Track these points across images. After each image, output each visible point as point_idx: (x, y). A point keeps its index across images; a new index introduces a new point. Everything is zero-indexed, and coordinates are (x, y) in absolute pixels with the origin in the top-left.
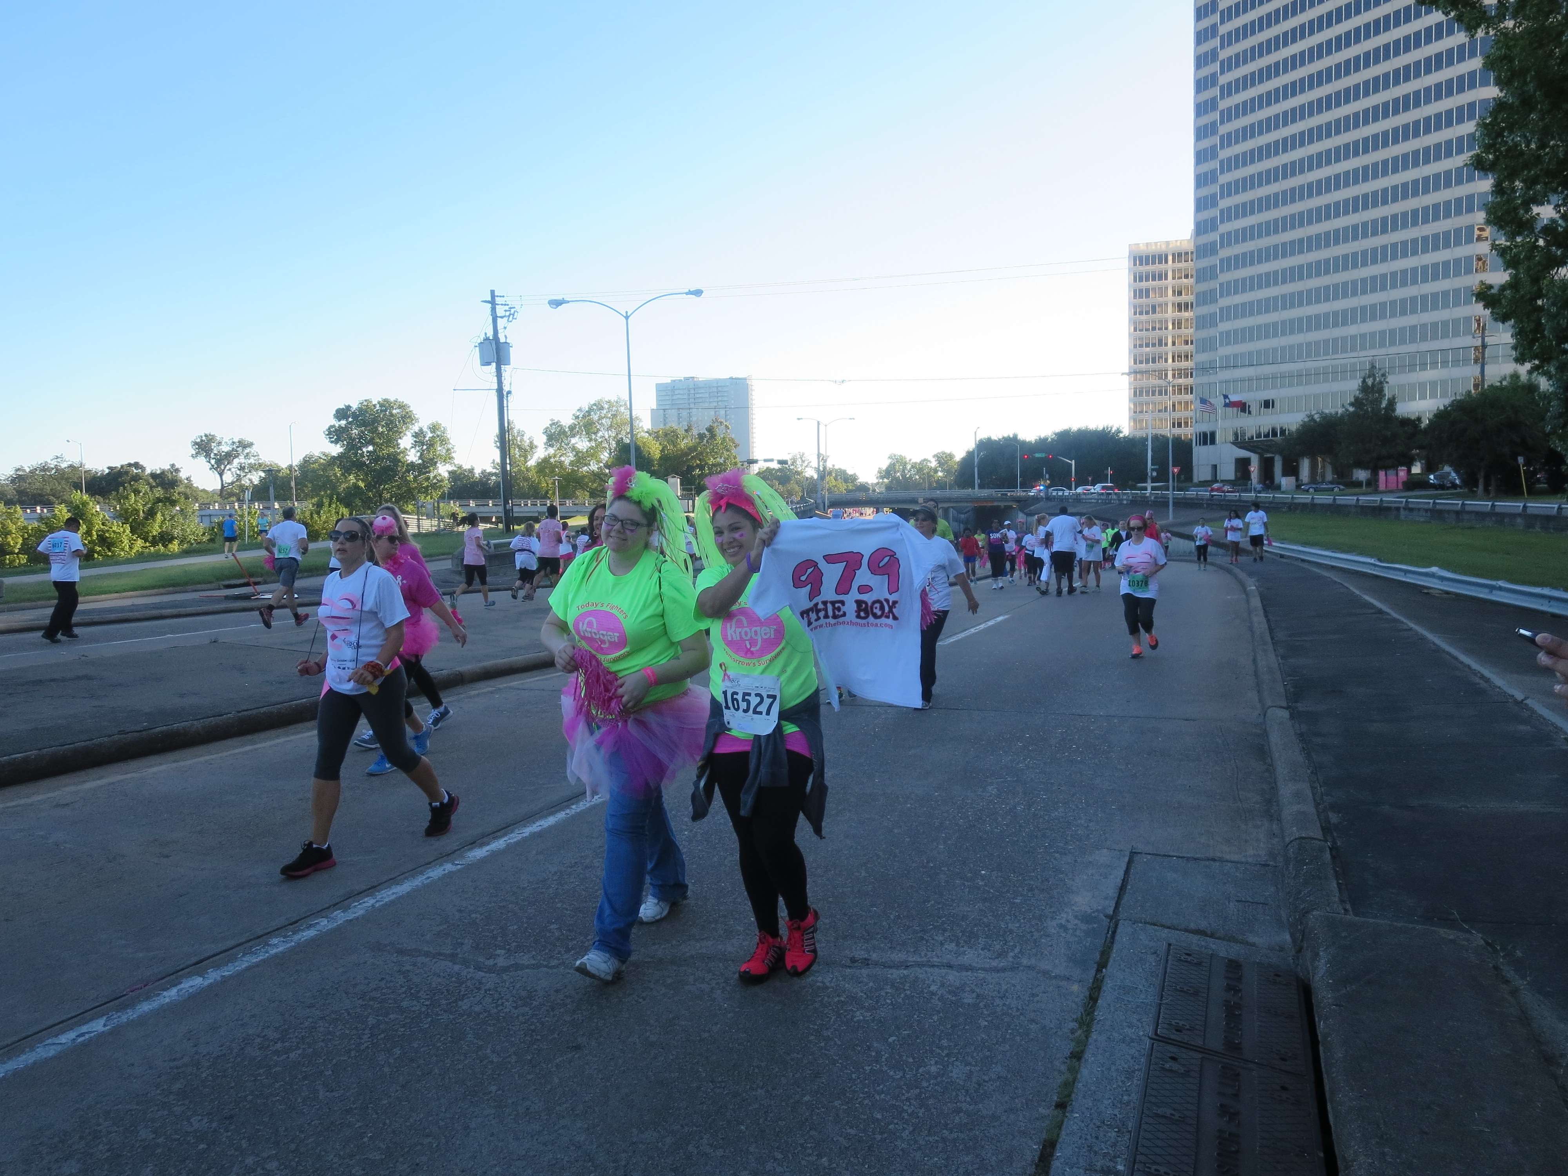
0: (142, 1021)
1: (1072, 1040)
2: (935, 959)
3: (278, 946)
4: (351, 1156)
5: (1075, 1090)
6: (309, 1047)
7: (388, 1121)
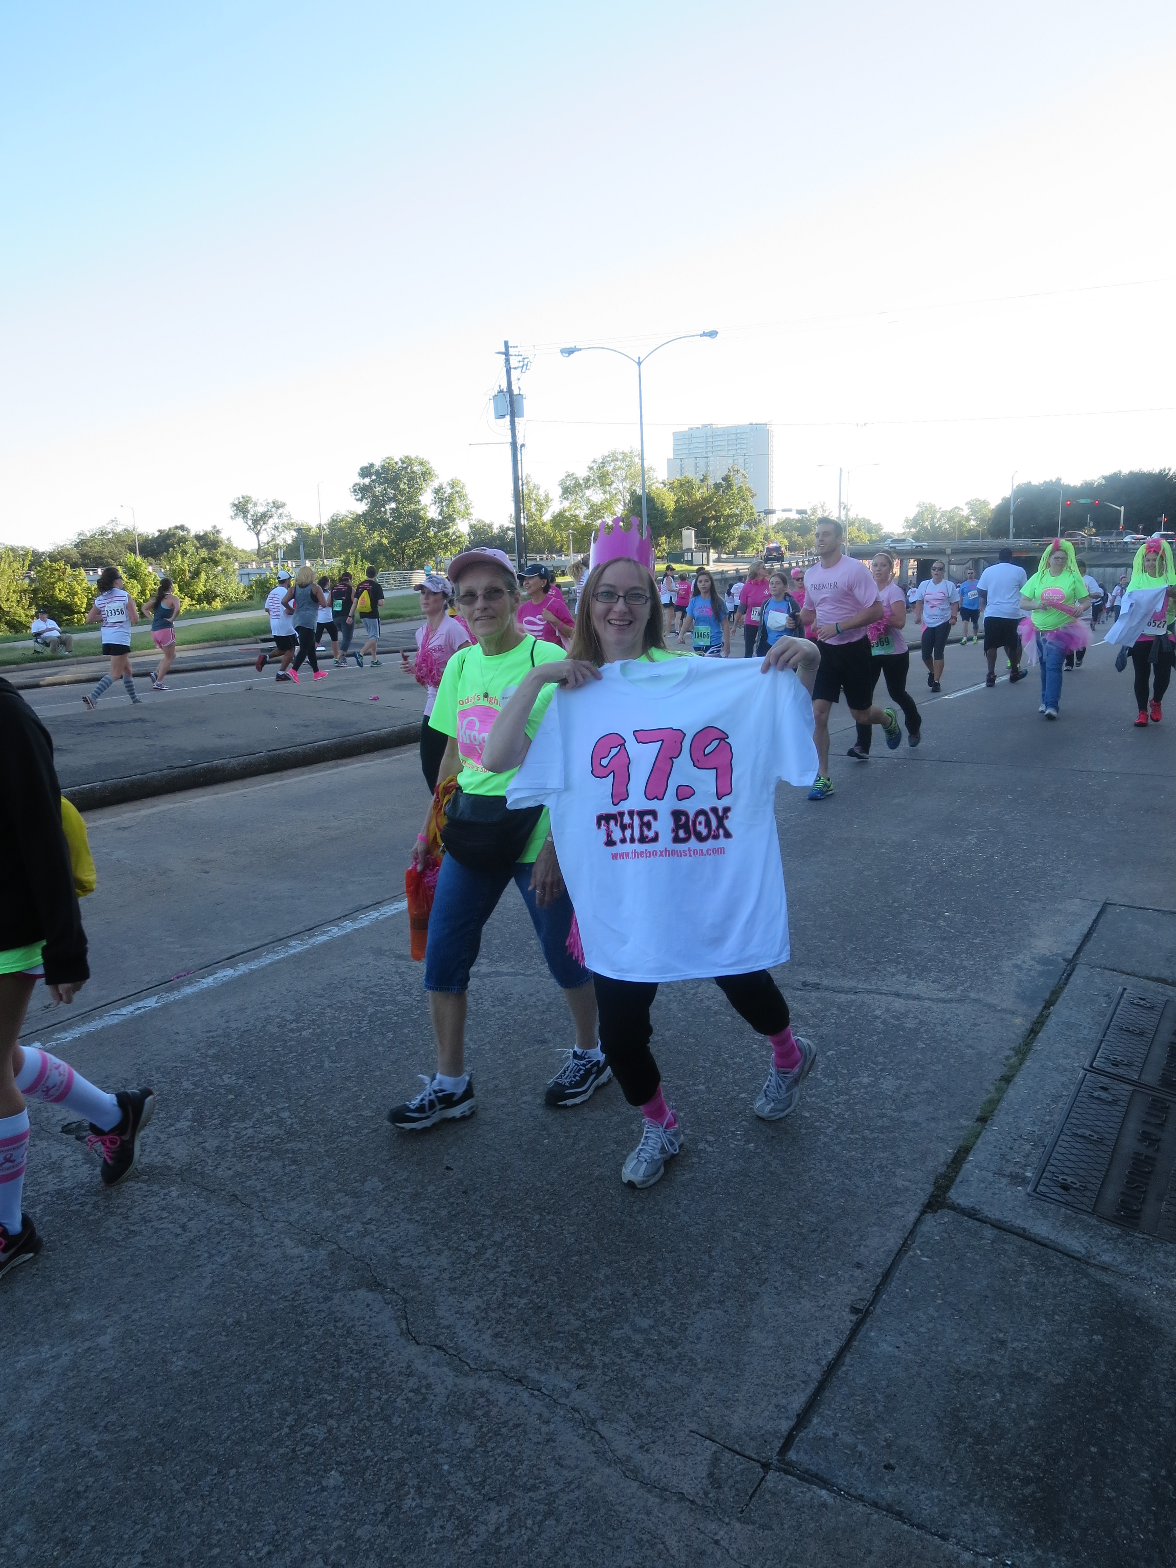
0: (185, 1001)
1: (1005, 1065)
2: (884, 988)
3: (296, 947)
4: (348, 1112)
5: (998, 1107)
6: (318, 1028)
7: (379, 1088)
